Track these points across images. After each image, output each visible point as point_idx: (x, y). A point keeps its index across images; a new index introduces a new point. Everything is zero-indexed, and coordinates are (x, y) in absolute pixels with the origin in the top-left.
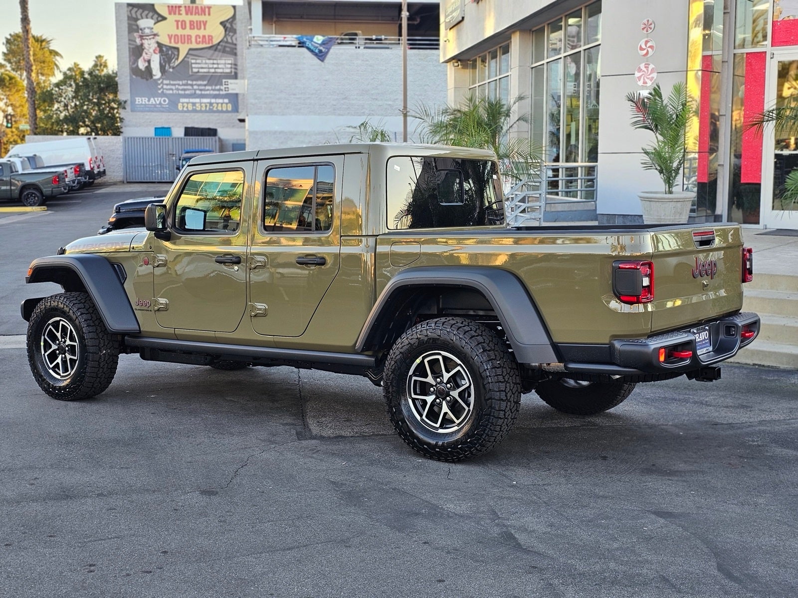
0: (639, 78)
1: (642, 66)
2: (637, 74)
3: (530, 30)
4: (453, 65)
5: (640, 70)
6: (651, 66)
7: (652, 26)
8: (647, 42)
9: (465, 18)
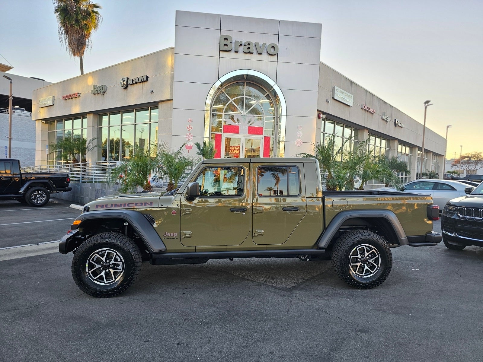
0: (187, 138)
1: (188, 134)
2: (186, 136)
3: (97, 114)
4: (42, 122)
5: (187, 135)
6: (191, 134)
7: (192, 121)
8: (190, 126)
9: (54, 104)
